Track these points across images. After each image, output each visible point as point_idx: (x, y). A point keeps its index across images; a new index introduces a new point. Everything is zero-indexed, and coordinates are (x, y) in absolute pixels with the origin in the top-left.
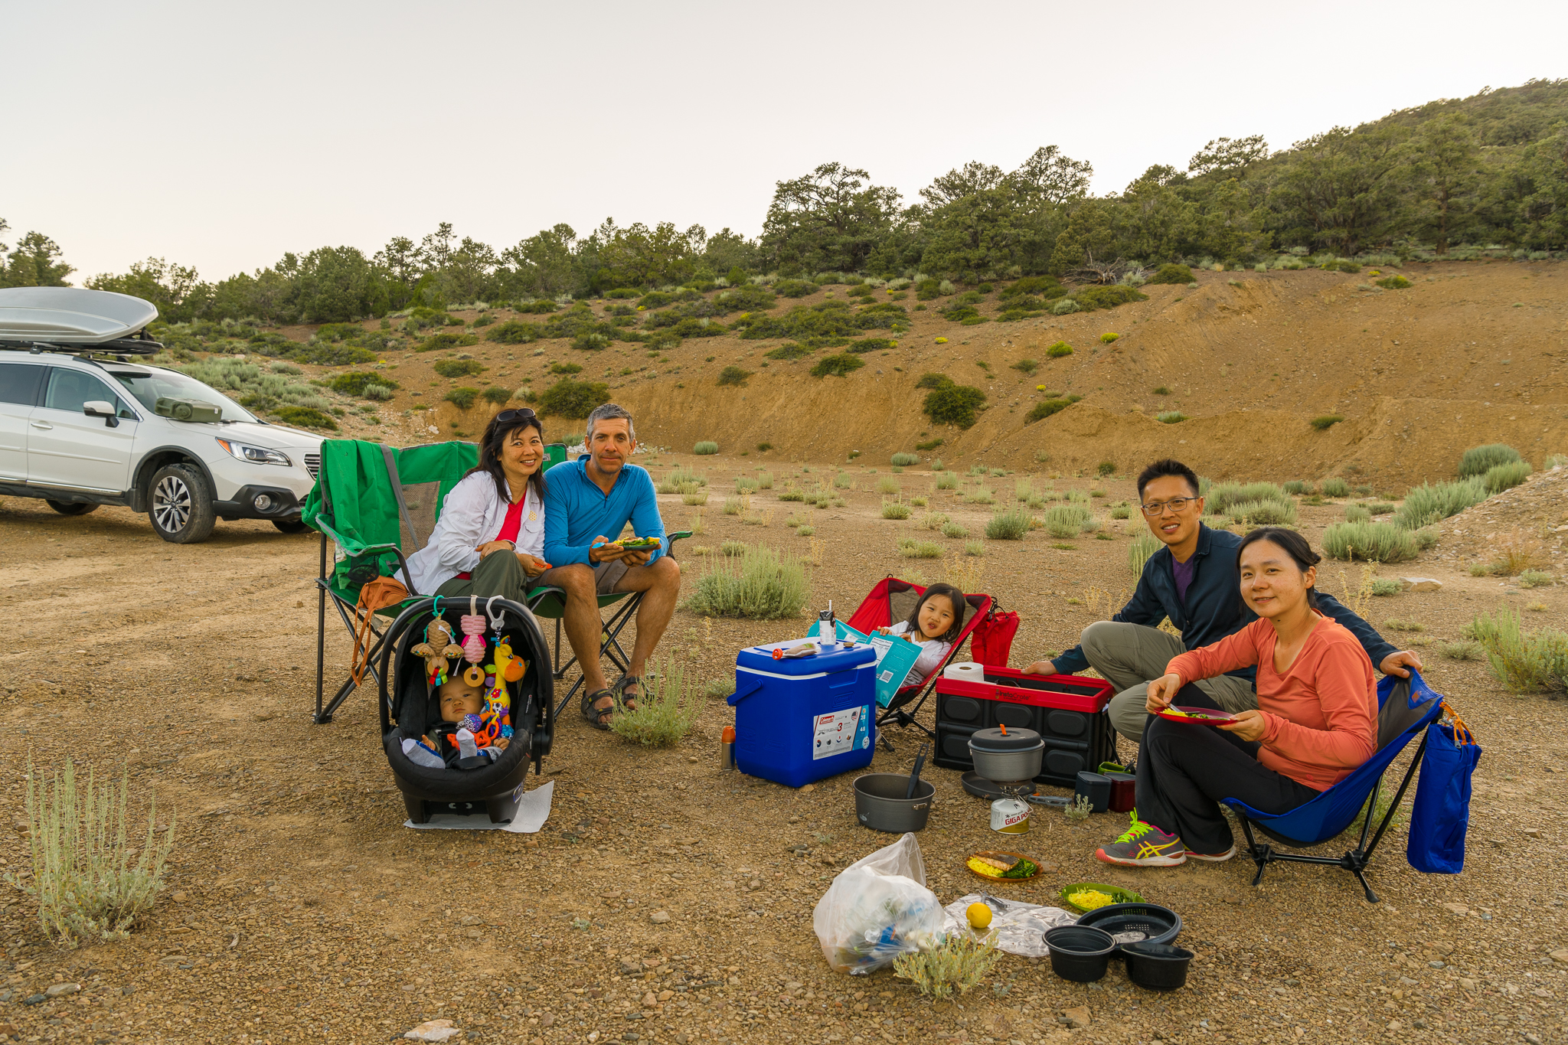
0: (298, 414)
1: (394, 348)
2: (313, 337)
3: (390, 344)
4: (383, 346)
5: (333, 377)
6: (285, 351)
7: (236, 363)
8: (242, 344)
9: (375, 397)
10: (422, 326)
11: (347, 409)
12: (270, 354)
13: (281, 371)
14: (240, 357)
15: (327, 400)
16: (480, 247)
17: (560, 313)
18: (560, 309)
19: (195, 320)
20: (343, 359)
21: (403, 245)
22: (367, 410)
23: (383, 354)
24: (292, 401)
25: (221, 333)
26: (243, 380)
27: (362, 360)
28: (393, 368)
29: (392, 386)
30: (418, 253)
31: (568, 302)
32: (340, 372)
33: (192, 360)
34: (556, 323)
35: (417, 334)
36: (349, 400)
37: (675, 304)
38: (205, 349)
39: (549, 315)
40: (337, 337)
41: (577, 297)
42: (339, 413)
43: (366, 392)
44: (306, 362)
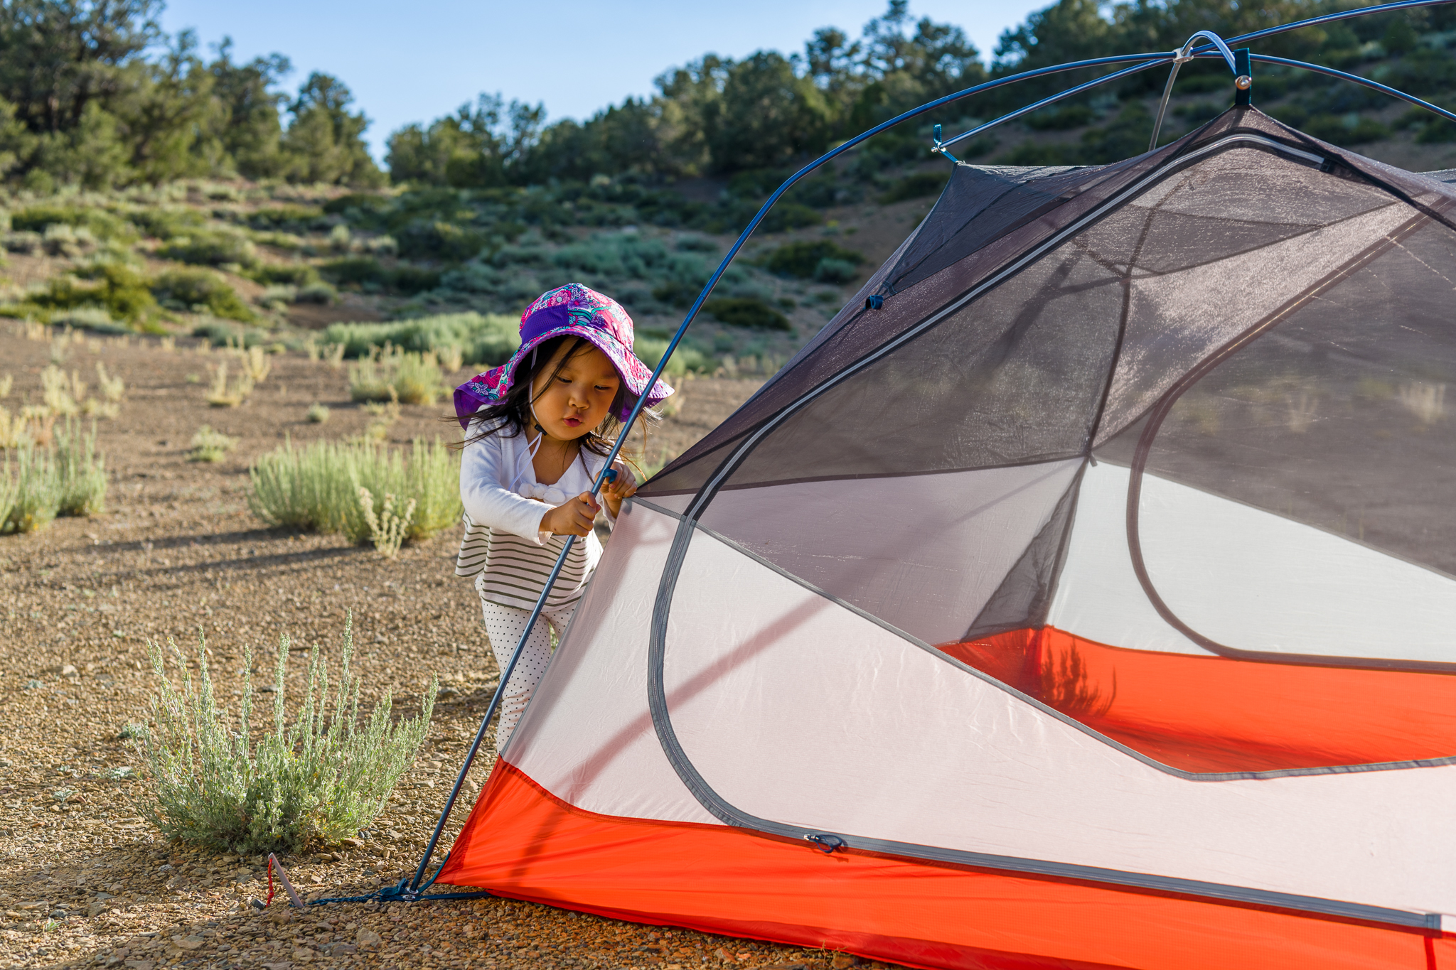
0: (735, 309)
1: (846, 202)
2: (724, 195)
3: (840, 195)
4: (827, 200)
5: (767, 252)
6: (687, 218)
7: (630, 240)
8: (627, 211)
9: (834, 278)
10: (884, 165)
11: (797, 299)
12: (668, 224)
13: (691, 247)
14: (630, 231)
15: (770, 288)
16: (944, 31)
17: (1101, 127)
18: (1100, 119)
19: (553, 181)
20: (773, 225)
21: (829, 40)
22: (825, 299)
23: (831, 212)
24: (720, 291)
25: (594, 196)
27: (803, 224)
28: (851, 232)
29: (854, 259)
30: (855, 49)
31: (1111, 107)
32: (773, 243)
33: (569, 240)
34: (1097, 142)
35: (880, 177)
36: (795, 285)
37: (1292, 96)
38: (581, 223)
39: (1081, 132)
40: (759, 191)
41: (1124, 96)
42: (787, 305)
43: (819, 271)
44: (721, 231)
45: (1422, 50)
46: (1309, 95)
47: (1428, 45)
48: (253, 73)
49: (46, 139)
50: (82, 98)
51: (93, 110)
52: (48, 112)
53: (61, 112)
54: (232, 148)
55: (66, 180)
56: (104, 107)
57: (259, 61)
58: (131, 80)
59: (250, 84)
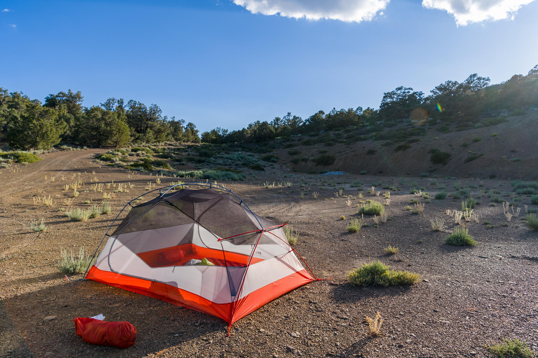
0: (255, 167)
1: (277, 148)
2: (257, 146)
3: (276, 147)
4: (274, 148)
5: (263, 157)
6: (250, 150)
7: (239, 154)
8: (240, 149)
9: (273, 161)
10: (284, 142)
11: (267, 165)
12: (247, 151)
13: (250, 155)
14: (240, 152)
15: (262, 163)
16: (298, 118)
17: (321, 136)
18: (321, 135)
19: (228, 143)
20: (264, 152)
21: (278, 119)
22: (272, 165)
23: (274, 150)
24: (254, 164)
25: (235, 146)
26: (242, 159)
27: (269, 152)
28: (277, 153)
29: (277, 158)
30: (282, 121)
31: (323, 133)
32: (264, 155)
33: (229, 154)
34: (320, 139)
35: (283, 144)
36: (267, 163)
37: (353, 132)
38: (232, 151)
39: (318, 137)
40: (263, 146)
41: (325, 131)
42: (265, 166)
43: (271, 160)
44: (255, 153)
45: (376, 124)
46: (356, 132)
47: (377, 123)
48: (178, 123)
49: (140, 134)
50: (147, 127)
51: (149, 129)
52: (141, 130)
53: (143, 130)
54: (173, 136)
55: (143, 142)
56: (151, 129)
57: (179, 121)
58: (155, 124)
59: (178, 125)
